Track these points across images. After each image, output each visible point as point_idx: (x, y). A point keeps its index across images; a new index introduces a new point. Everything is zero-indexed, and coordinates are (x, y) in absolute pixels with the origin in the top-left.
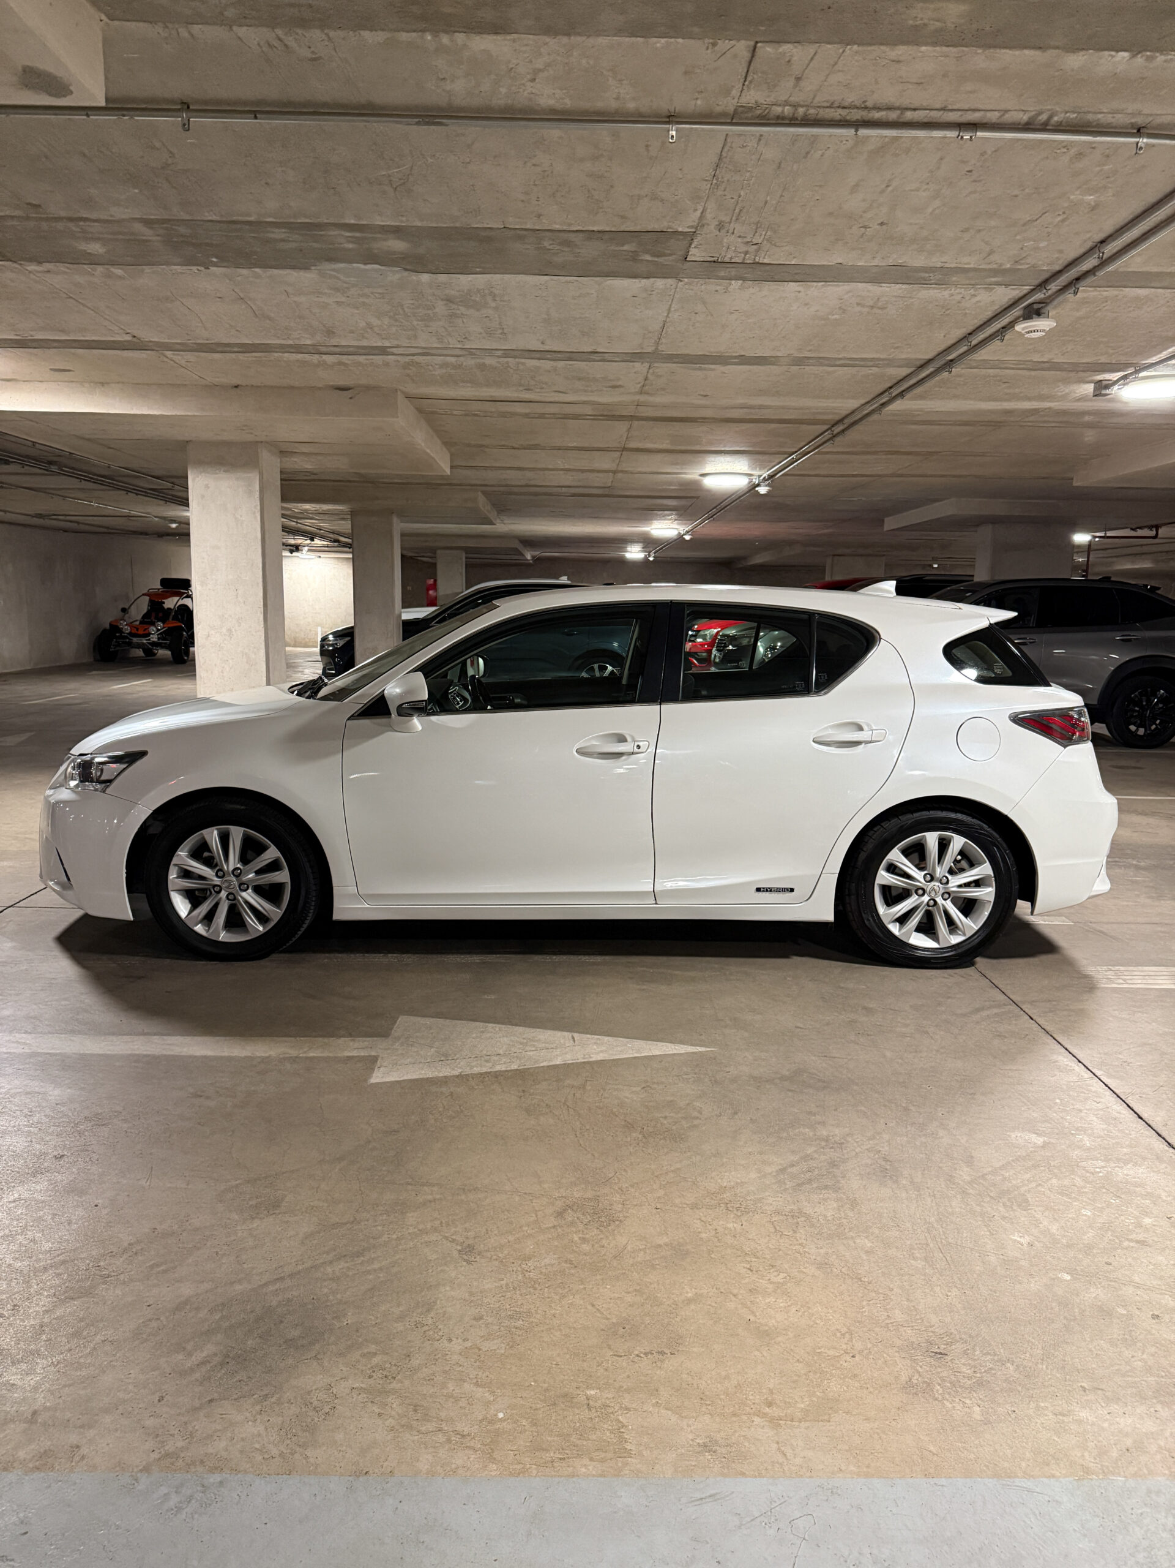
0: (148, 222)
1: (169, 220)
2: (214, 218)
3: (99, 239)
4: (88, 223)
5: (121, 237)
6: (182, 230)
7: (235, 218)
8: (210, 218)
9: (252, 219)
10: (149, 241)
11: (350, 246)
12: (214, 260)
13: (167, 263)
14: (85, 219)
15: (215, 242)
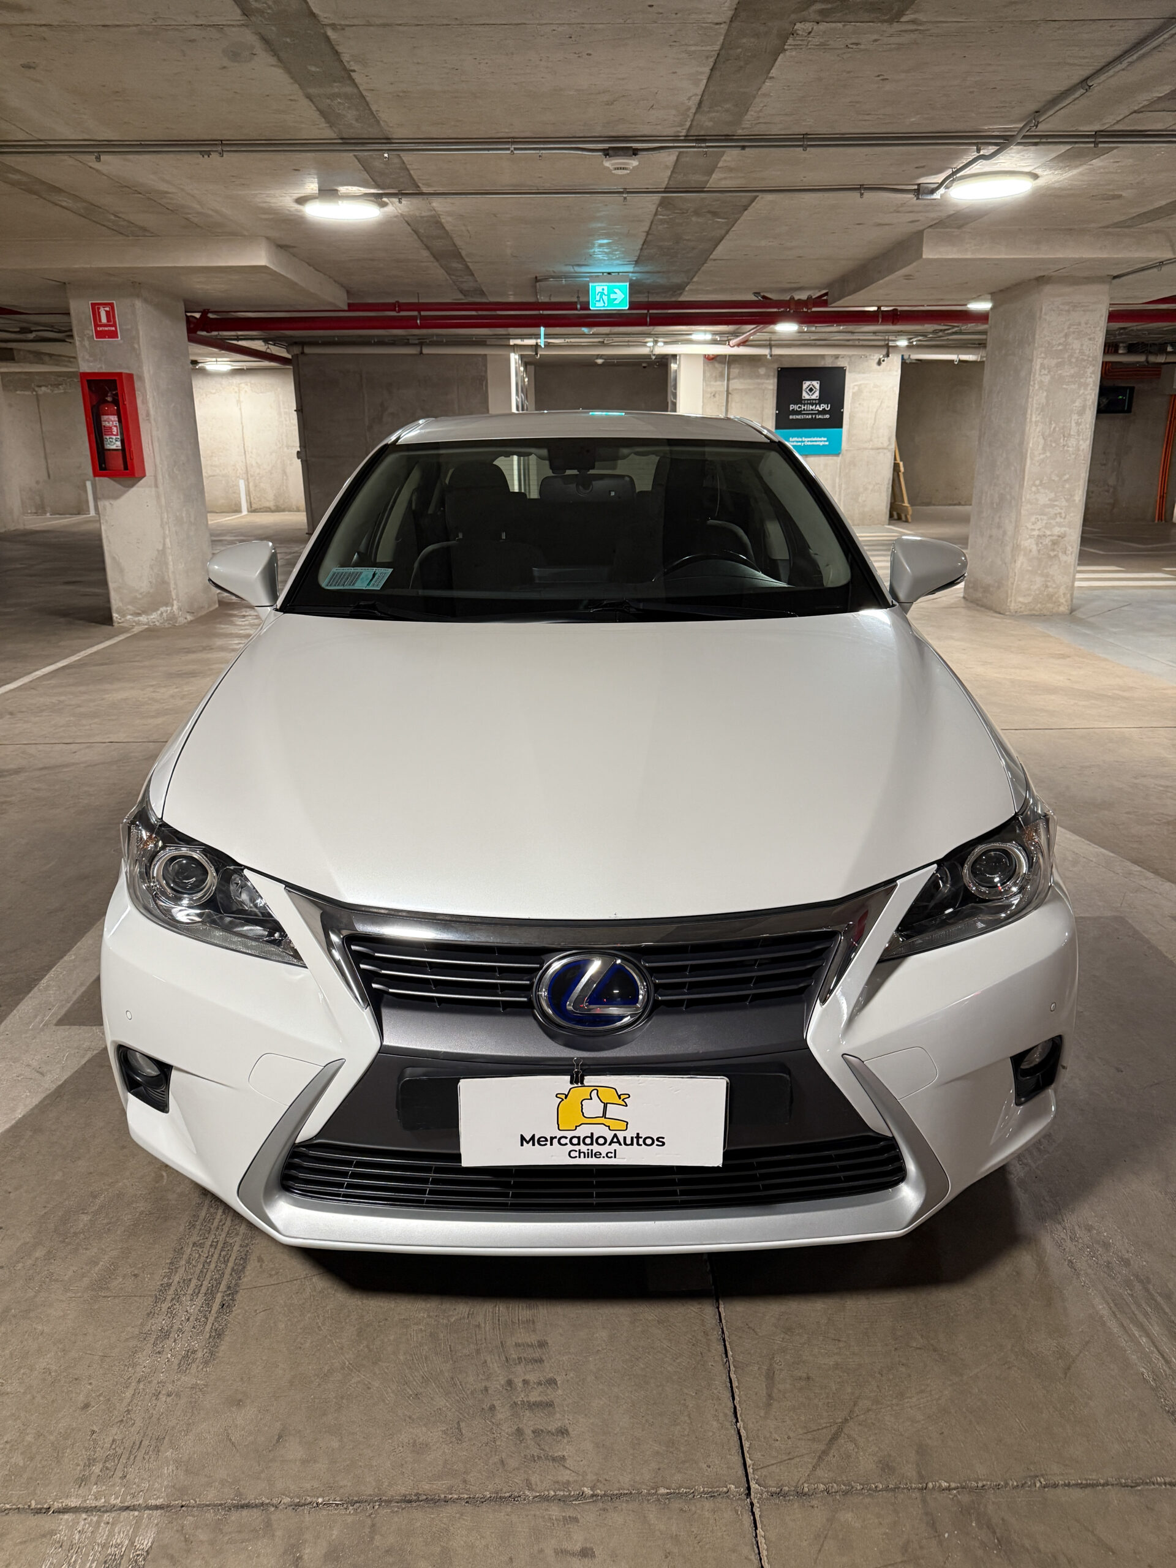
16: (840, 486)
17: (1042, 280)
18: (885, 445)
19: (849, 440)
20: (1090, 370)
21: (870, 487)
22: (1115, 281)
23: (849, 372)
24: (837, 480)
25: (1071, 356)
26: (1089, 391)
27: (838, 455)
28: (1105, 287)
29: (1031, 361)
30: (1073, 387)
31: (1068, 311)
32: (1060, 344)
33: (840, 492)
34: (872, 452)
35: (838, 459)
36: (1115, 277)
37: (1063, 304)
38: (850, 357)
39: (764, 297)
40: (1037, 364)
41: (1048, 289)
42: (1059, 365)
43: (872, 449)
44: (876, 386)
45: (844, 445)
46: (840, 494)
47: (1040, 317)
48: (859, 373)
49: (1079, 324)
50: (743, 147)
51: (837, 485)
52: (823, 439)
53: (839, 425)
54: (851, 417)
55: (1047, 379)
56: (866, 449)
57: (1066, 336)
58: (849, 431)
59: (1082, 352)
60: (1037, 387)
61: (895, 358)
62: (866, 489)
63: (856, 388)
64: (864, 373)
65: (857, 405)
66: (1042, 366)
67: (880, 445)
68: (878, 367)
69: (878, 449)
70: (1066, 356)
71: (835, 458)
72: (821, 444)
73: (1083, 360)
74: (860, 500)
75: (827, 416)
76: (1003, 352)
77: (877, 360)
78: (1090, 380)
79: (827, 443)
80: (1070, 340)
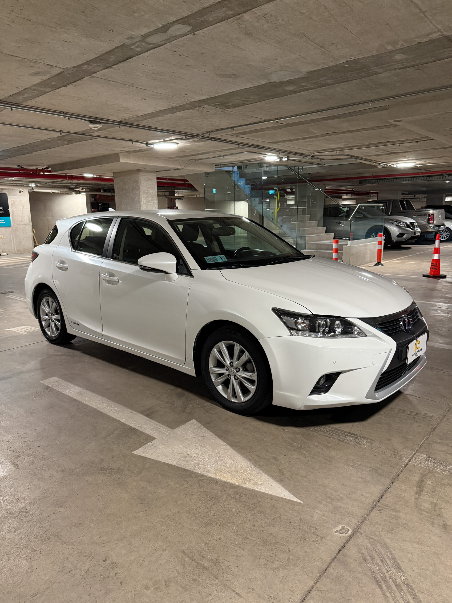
0: (376, 73)
1: (369, 76)
2: (354, 81)
3: (397, 61)
4: (399, 67)
5: (387, 65)
6: (363, 74)
7: (347, 83)
8: (355, 81)
9: (342, 84)
10: (375, 66)
11: (303, 84)
12: (347, 66)
13: (366, 58)
14: (400, 69)
15: (350, 73)
16: (13, 238)
17: (138, 171)
18: (28, 222)
19: (13, 221)
20: (155, 199)
21: (25, 239)
22: (157, 172)
23: (9, 195)
24: (11, 236)
25: (150, 194)
26: (156, 205)
27: (10, 227)
28: (155, 174)
29: (139, 195)
30: (152, 203)
31: (147, 180)
32: (147, 191)
33: (14, 241)
34: (24, 226)
35: (10, 228)
36: (157, 171)
37: (146, 178)
38: (8, 189)
39: (22, 167)
40: (142, 196)
41: (141, 173)
42: (147, 197)
43: (23, 224)
44: (20, 201)
45: (12, 223)
46: (13, 242)
47: (140, 182)
48: (13, 196)
49: (150, 185)
50: (130, 127)
51: (12, 238)
52: (2, 221)
53: (9, 215)
54: (13, 212)
55: (145, 201)
56: (21, 224)
57: (148, 188)
58: (13, 218)
59: (153, 194)
60: (143, 203)
61: (26, 191)
62: (24, 239)
63: (13, 202)
64: (15, 196)
65: (14, 208)
66: (143, 197)
67: (26, 223)
68: (20, 194)
69: (25, 224)
70: (149, 194)
71: (9, 228)
72: (2, 223)
73: (153, 196)
74: (22, 244)
75: (3, 212)
76: (124, 192)
77: (19, 191)
78: (156, 202)
79: (5, 222)
80: (149, 189)
